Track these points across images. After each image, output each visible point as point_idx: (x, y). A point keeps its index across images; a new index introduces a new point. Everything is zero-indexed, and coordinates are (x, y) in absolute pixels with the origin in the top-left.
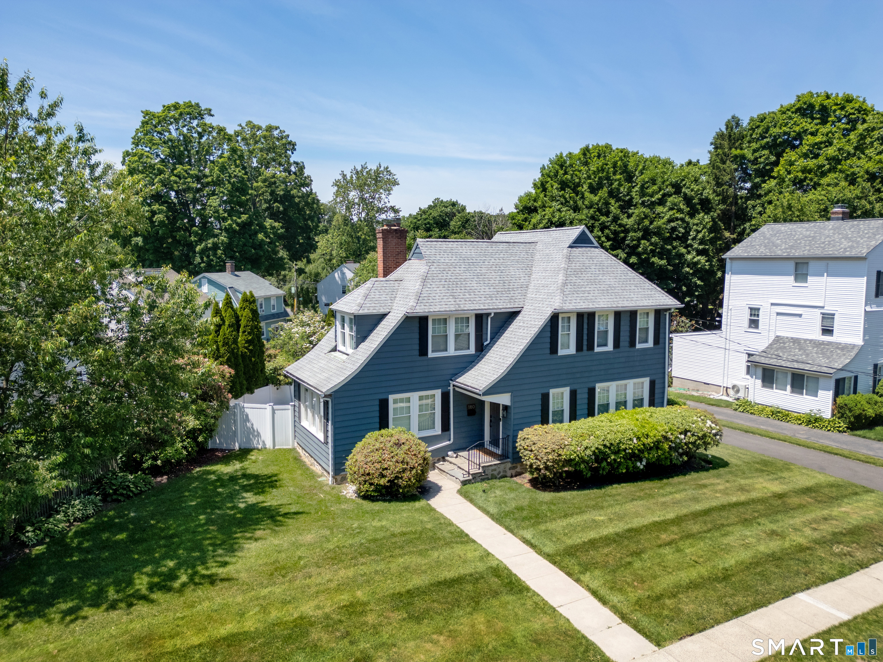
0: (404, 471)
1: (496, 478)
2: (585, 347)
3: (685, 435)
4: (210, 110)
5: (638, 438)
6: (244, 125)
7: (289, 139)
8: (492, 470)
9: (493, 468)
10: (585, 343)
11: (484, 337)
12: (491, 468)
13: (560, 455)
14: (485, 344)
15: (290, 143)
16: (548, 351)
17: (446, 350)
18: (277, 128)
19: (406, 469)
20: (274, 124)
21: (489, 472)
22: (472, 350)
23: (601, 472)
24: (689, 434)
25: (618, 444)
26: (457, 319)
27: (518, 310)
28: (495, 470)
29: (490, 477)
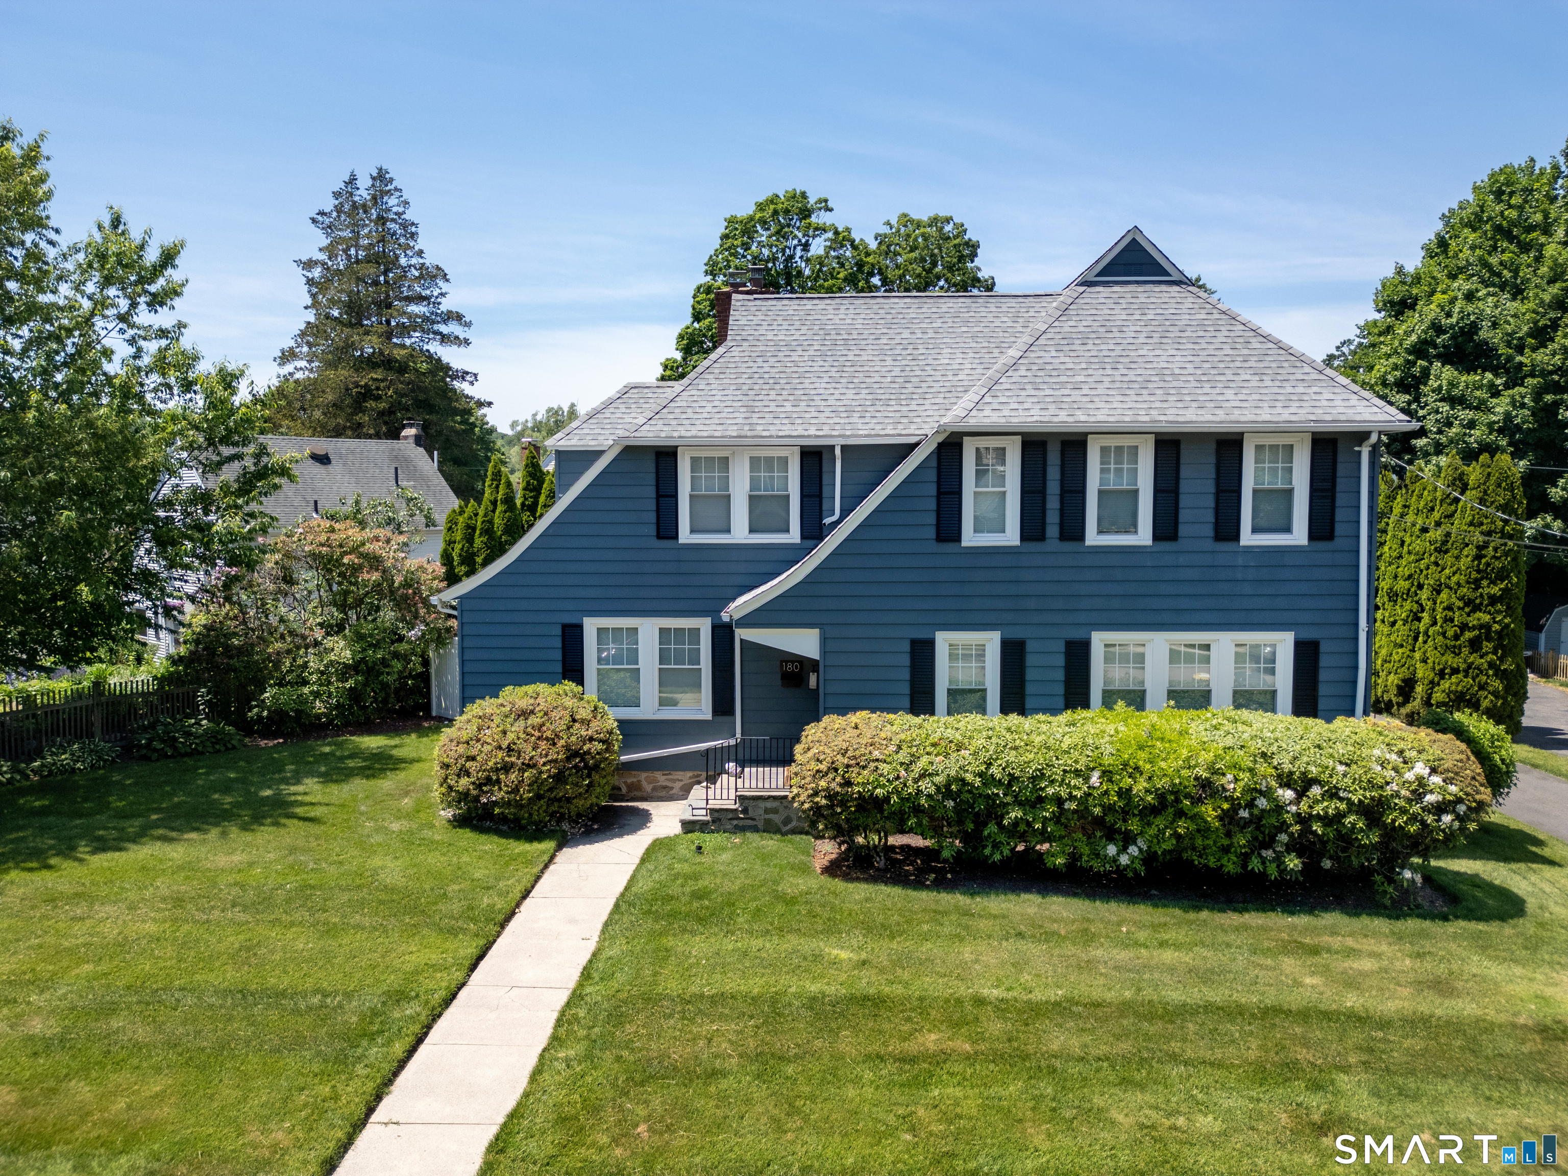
0: (507, 768)
1: (778, 831)
2: (1053, 530)
3: (1301, 794)
4: (826, 201)
5: (1107, 774)
6: (894, 222)
7: (966, 237)
8: (767, 811)
9: (770, 804)
10: (1053, 517)
11: (825, 506)
12: (762, 805)
13: (848, 783)
14: (827, 521)
15: (968, 244)
16: (931, 533)
17: (728, 531)
18: (948, 220)
19: (512, 765)
20: (943, 213)
21: (758, 812)
22: (794, 536)
23: (987, 851)
24: (1316, 791)
25: (1033, 779)
26: (755, 463)
27: (913, 440)
28: (775, 811)
29: (760, 825)
